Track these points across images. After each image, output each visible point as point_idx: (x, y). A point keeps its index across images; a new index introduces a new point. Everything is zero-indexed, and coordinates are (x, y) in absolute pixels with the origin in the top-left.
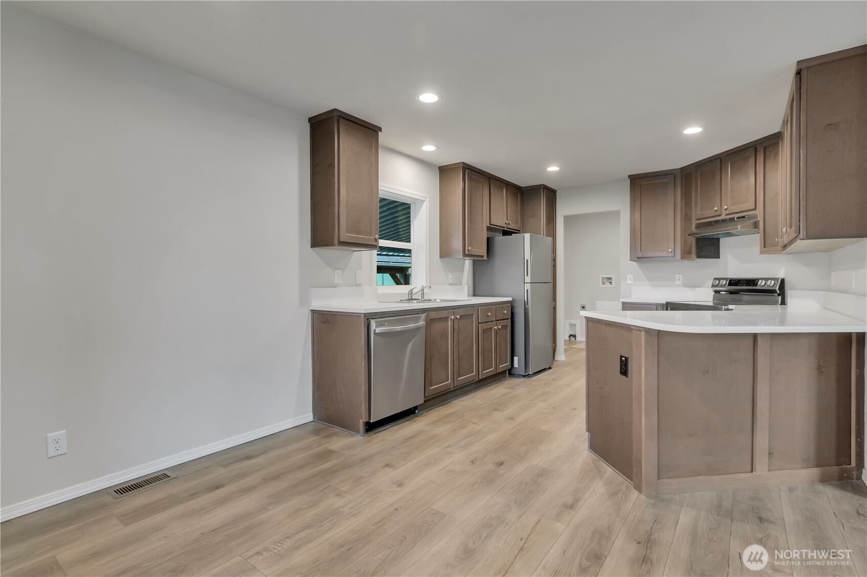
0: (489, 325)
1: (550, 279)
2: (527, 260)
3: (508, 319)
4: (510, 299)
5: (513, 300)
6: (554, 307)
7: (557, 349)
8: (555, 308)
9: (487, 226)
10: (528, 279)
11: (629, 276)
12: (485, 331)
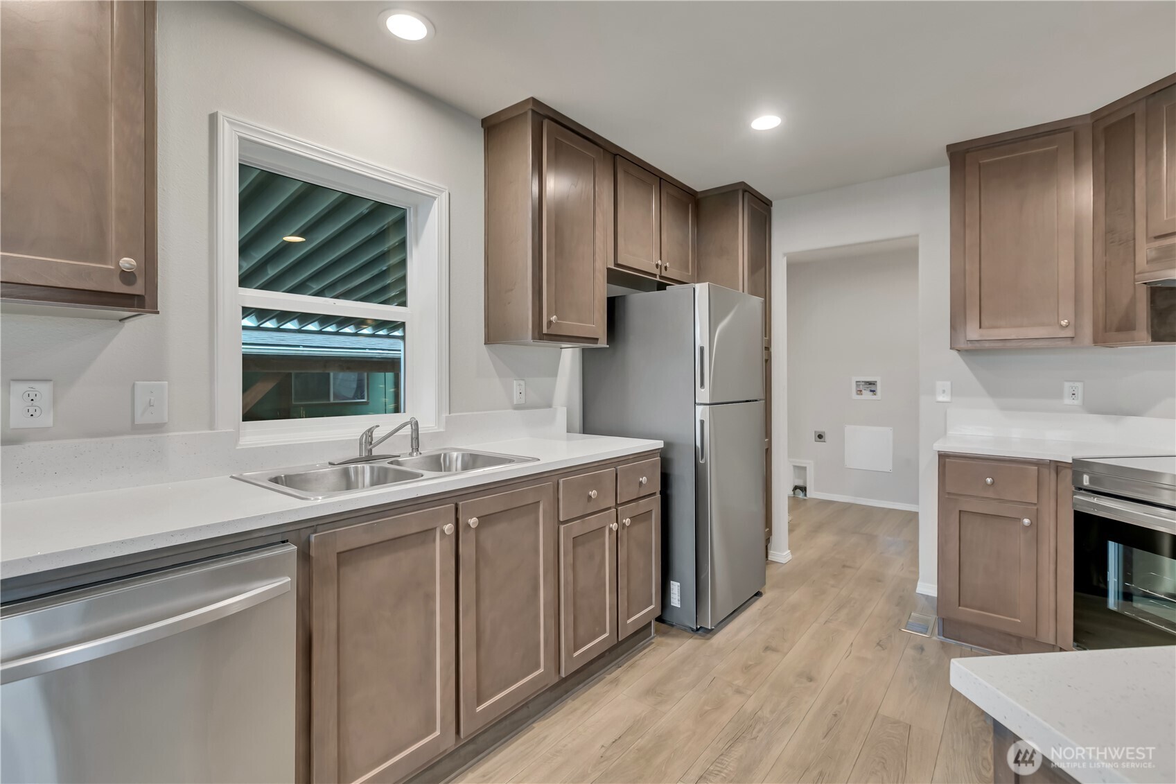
0: (593, 522)
1: (758, 392)
2: (702, 349)
3: (654, 494)
4: (659, 444)
5: (668, 446)
6: (767, 450)
7: (774, 538)
8: (768, 452)
9: (609, 269)
10: (704, 395)
11: (940, 385)
12: (576, 541)
